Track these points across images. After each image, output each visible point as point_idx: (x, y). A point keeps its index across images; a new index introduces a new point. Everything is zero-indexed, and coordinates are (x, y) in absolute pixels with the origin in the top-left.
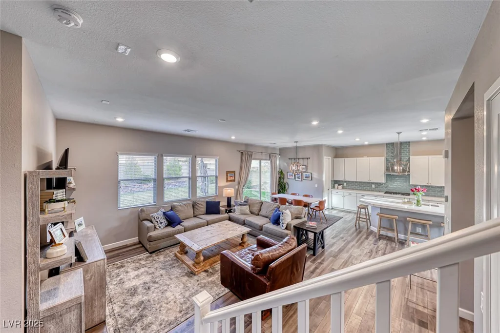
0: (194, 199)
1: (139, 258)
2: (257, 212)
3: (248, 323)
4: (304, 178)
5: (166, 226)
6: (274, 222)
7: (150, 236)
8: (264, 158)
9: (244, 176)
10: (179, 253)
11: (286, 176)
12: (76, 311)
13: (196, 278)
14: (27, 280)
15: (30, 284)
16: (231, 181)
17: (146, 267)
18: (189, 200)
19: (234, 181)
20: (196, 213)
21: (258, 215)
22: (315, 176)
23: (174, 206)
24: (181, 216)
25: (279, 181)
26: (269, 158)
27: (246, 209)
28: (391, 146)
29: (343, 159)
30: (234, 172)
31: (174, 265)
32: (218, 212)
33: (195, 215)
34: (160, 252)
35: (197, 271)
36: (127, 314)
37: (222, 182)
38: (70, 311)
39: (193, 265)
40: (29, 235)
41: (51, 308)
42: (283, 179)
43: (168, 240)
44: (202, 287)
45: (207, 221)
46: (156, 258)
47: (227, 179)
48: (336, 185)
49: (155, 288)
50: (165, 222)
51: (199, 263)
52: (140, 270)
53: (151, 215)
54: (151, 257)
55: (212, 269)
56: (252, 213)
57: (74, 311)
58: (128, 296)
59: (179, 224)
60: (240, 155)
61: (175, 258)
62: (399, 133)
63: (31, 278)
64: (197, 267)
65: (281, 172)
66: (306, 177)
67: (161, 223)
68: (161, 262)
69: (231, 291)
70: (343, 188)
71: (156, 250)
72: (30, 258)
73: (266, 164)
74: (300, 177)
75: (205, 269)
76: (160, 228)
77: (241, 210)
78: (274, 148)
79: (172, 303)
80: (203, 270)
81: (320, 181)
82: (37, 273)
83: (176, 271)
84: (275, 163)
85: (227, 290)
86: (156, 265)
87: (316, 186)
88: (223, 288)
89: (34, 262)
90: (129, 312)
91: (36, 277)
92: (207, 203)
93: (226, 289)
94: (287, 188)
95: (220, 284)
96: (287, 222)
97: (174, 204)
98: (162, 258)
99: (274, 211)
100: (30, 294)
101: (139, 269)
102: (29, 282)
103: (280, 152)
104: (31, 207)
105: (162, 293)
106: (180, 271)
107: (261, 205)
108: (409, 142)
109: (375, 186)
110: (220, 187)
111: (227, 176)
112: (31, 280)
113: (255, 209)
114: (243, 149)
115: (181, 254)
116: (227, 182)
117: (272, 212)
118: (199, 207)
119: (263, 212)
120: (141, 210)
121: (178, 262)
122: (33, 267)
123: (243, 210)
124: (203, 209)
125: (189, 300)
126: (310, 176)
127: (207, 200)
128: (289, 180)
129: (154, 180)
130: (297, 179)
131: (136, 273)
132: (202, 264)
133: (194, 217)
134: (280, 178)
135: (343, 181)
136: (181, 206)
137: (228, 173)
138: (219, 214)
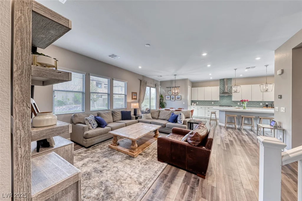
0: (112, 110)
1: (78, 152)
2: (157, 117)
3: (196, 182)
4: (176, 99)
5: (97, 127)
6: (173, 121)
7: (87, 134)
8: (152, 86)
9: (142, 96)
10: (113, 145)
11: (164, 98)
12: (72, 192)
13: (136, 159)
14: (14, 153)
15: (17, 158)
16: (134, 99)
17: (88, 157)
18: (108, 110)
19: (136, 99)
20: (115, 120)
21: (158, 119)
22: (183, 97)
23: (99, 113)
24: (106, 120)
25: (160, 102)
26: (155, 87)
27: (149, 115)
28: (222, 81)
29: (197, 88)
30: (136, 93)
31: (113, 154)
32: (130, 118)
33: (114, 120)
34: (95, 146)
35: (135, 155)
36: (92, 195)
37: (129, 100)
38: (66, 193)
39: (130, 151)
40: (17, 87)
41: (46, 191)
42: (163, 100)
43: (100, 137)
44: (145, 165)
45: (126, 124)
46: (94, 150)
47: (132, 97)
48: (193, 103)
49: (107, 171)
50: (96, 125)
51: (135, 149)
52: (84, 160)
53: (85, 118)
54: (88, 150)
55: (144, 153)
56: (153, 118)
57: (70, 192)
58: (84, 180)
59: (106, 126)
60: (139, 82)
61: (110, 149)
62: (235, 70)
63: (19, 150)
64: (134, 152)
65: (161, 96)
66: (177, 98)
67: (94, 124)
68: (100, 153)
69: (169, 164)
70: (196, 105)
71: (91, 145)
72: (18, 121)
73: (153, 90)
74: (173, 98)
75: (140, 153)
76: (93, 128)
77: (146, 116)
78: (157, 81)
79: (129, 179)
80: (138, 154)
81: (186, 101)
82: (27, 144)
83: (118, 157)
84: (158, 89)
85: (166, 164)
86: (97, 155)
87: (184, 103)
88: (162, 163)
89: (23, 127)
90: (94, 193)
91: (27, 149)
92: (122, 112)
93: (164, 163)
94: (165, 106)
95: (157, 161)
96: (183, 120)
97: (99, 112)
98: (99, 150)
99: (171, 115)
100: (18, 174)
101: (82, 159)
102: (17, 156)
103: (160, 84)
104: (19, 45)
105: (115, 173)
106: (120, 157)
107: (159, 113)
108: (231, 79)
109: (214, 103)
110: (128, 103)
111: (132, 95)
112: (20, 153)
113: (156, 115)
114: (141, 78)
115: (115, 146)
116: (132, 99)
117: (168, 116)
118: (117, 115)
119: (161, 117)
120: (74, 115)
121: (114, 151)
122: (23, 134)
123: (147, 116)
124: (119, 116)
125: (142, 175)
126: (180, 97)
127: (121, 110)
128: (167, 100)
129: (83, 93)
130: (171, 100)
131: (81, 163)
132: (137, 150)
133: (113, 122)
134: (160, 99)
135: (196, 101)
136: (104, 113)
137: (132, 93)
138: (131, 119)
